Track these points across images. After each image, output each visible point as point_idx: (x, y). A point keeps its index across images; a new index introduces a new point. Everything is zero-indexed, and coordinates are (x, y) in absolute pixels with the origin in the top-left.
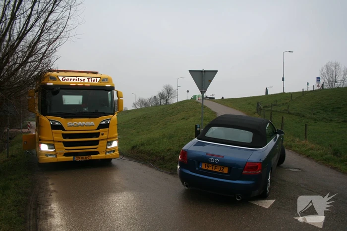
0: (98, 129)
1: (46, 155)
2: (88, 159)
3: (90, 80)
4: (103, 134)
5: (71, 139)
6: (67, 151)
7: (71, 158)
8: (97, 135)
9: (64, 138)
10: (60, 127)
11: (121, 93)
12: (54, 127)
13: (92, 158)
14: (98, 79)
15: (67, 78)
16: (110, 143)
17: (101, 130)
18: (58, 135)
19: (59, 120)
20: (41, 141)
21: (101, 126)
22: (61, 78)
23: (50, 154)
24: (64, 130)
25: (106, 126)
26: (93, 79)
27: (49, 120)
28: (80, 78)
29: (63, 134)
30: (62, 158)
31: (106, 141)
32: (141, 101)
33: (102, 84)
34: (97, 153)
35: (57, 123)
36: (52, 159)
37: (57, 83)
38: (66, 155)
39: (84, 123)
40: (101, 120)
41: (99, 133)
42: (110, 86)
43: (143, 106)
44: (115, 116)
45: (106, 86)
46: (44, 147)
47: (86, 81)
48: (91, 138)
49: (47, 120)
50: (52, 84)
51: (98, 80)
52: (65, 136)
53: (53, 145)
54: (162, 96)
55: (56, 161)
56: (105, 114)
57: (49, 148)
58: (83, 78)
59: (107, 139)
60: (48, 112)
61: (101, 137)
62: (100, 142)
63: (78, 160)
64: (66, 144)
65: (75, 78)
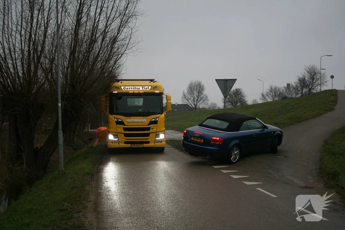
0: (149, 125)
1: (112, 142)
2: (141, 146)
3: (144, 88)
4: (152, 129)
5: (130, 132)
6: (127, 140)
7: (129, 145)
8: (148, 129)
9: (125, 131)
10: (122, 123)
11: (170, 97)
12: (118, 123)
13: (145, 146)
14: (150, 87)
15: (127, 87)
16: (157, 135)
17: (151, 126)
18: (120, 129)
19: (121, 118)
20: (109, 132)
21: (151, 123)
22: (122, 87)
23: (115, 142)
24: (124, 125)
25: (156, 122)
26: (146, 87)
27: (115, 118)
28: (136, 87)
29: (124, 128)
30: (123, 145)
31: (155, 134)
32: (274, 91)
33: (152, 91)
34: (148, 142)
35: (120, 120)
36: (117, 145)
37: (120, 91)
38: (126, 143)
39: (138, 120)
40: (152, 118)
41: (150, 128)
42: (159, 92)
43: (277, 99)
44: (163, 115)
45: (156, 92)
46: (111, 137)
47: (141, 89)
48: (144, 131)
49: (113, 118)
50: (117, 92)
52: (125, 129)
53: (117, 135)
55: (119, 147)
56: (154, 114)
57: (114, 138)
58: (138, 87)
59: (156, 132)
60: (115, 112)
61: (151, 131)
62: (151, 135)
63: (134, 147)
64: (126, 135)
65: (133, 87)
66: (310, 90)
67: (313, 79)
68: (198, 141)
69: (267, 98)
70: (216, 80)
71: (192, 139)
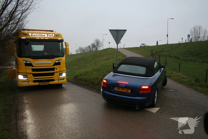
0: (54, 65)
1: (22, 82)
2: (48, 84)
3: (48, 36)
4: (56, 69)
5: (37, 72)
6: (35, 79)
7: (37, 84)
8: (53, 69)
10: (30, 65)
11: (68, 43)
12: (27, 65)
13: (51, 84)
14: (53, 35)
15: (34, 34)
16: (61, 74)
17: (55, 67)
18: (29, 70)
19: (30, 60)
20: (19, 73)
21: (56, 64)
22: (30, 34)
23: (25, 81)
24: (33, 66)
25: (59, 64)
26: (50, 35)
27: (24, 60)
28: (42, 34)
30: (32, 84)
31: (59, 73)
32: (81, 49)
33: (56, 38)
34: (53, 80)
35: (28, 62)
36: (26, 84)
37: (28, 37)
38: (34, 81)
39: (45, 62)
40: (56, 60)
41: (54, 68)
42: (61, 39)
43: (82, 52)
44: (64, 58)
45: (58, 39)
46: (21, 77)
47: (46, 36)
48: (50, 71)
49: (22, 61)
50: (25, 38)
51: (53, 36)
52: (33, 70)
53: (26, 76)
54: (93, 46)
55: (28, 85)
56: (58, 57)
57: (24, 78)
58: (44, 34)
59: (59, 72)
60: (23, 55)
61: (55, 71)
62: (55, 74)
63: (42, 85)
64: (34, 75)
65: (39, 34)
66: (96, 48)
67: (98, 44)
68: (124, 91)
69: (78, 52)
71: (116, 89)
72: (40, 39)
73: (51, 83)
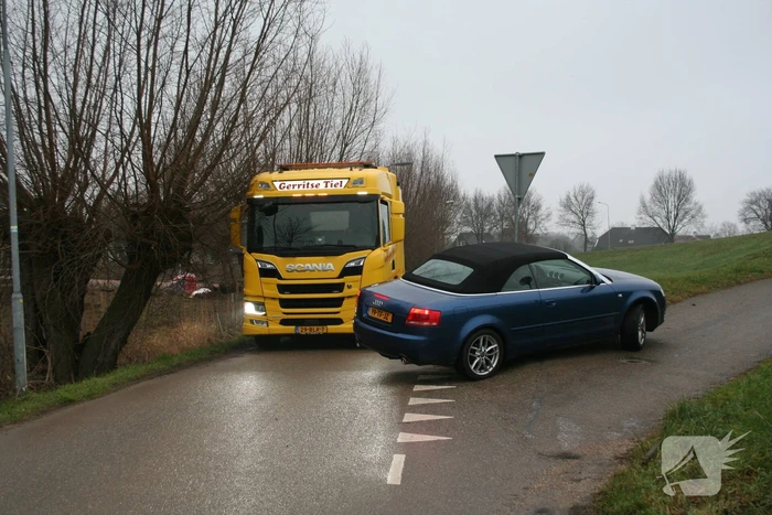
0: (341, 276)
1: (252, 322)
2: (321, 332)
3: (329, 185)
4: (349, 287)
5: (294, 295)
6: (286, 317)
7: (291, 329)
8: (340, 287)
9: (281, 292)
10: (273, 273)
12: (265, 273)
13: (330, 331)
14: (344, 182)
15: (287, 183)
17: (347, 280)
18: (270, 287)
19: (273, 261)
20: (245, 297)
21: (346, 272)
22: (277, 184)
23: (259, 320)
24: (280, 278)
25: (357, 270)
26: (335, 182)
27: (257, 261)
28: (311, 182)
29: (279, 286)
30: (277, 328)
33: (350, 191)
34: (339, 321)
35: (269, 266)
36: (261, 329)
37: (270, 194)
38: (284, 322)
39: (315, 265)
40: (348, 259)
41: (343, 284)
42: (365, 193)
44: (379, 251)
45: (359, 193)
46: (250, 309)
47: (322, 186)
48: (328, 294)
49: (253, 261)
50: (261, 196)
51: (344, 184)
52: (282, 289)
53: (263, 304)
55: (267, 333)
57: (256, 310)
58: (315, 182)
61: (346, 292)
62: (345, 301)
63: (304, 333)
64: (285, 303)
65: (301, 182)
70: (496, 156)
72: (304, 197)
73: (332, 329)
